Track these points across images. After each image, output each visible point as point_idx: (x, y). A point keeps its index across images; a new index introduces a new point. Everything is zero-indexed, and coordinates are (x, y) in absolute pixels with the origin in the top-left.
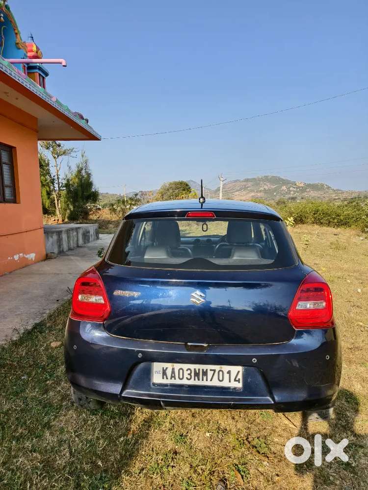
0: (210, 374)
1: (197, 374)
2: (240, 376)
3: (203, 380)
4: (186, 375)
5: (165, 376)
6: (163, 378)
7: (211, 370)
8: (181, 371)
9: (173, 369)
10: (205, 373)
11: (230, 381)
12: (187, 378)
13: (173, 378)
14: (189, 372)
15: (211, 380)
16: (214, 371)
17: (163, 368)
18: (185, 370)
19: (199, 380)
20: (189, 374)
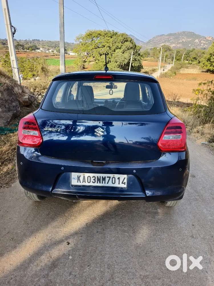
0: (107, 179)
1: (99, 180)
2: (126, 181)
3: (102, 183)
4: (92, 180)
5: (79, 181)
6: (78, 182)
7: (108, 177)
8: (89, 178)
9: (84, 177)
10: (104, 179)
11: (119, 184)
12: (93, 182)
13: (84, 182)
14: (94, 178)
15: (108, 183)
16: (110, 177)
17: (78, 176)
18: (91, 177)
19: (100, 183)
20: (94, 180)
